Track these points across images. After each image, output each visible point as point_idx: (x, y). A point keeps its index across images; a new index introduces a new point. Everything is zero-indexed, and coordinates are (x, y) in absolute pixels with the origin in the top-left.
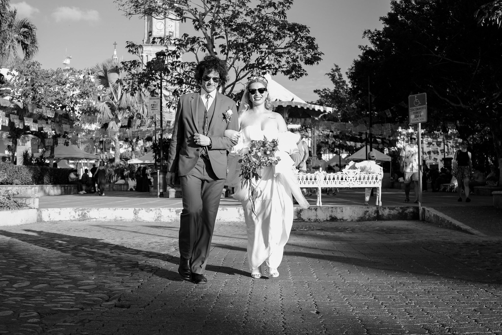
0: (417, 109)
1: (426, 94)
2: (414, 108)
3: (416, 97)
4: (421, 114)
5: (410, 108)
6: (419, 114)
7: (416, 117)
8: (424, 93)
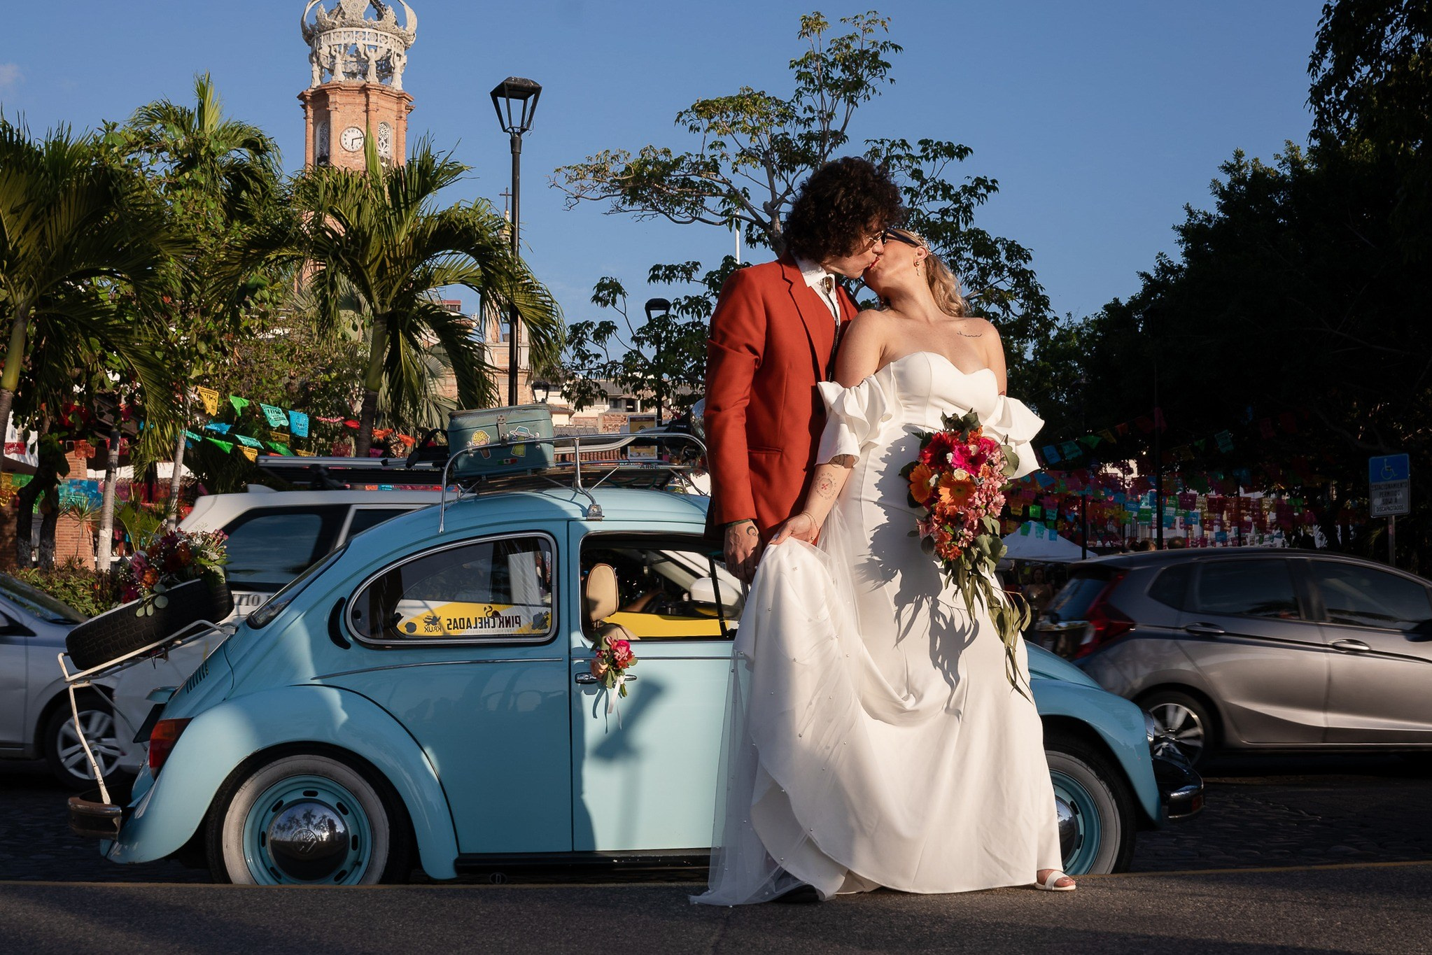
0: (1389, 486)
1: (1408, 455)
2: (1382, 483)
3: (1385, 460)
4: (1398, 497)
5: (1373, 484)
6: (1393, 498)
7: (1386, 502)
8: (1404, 454)
